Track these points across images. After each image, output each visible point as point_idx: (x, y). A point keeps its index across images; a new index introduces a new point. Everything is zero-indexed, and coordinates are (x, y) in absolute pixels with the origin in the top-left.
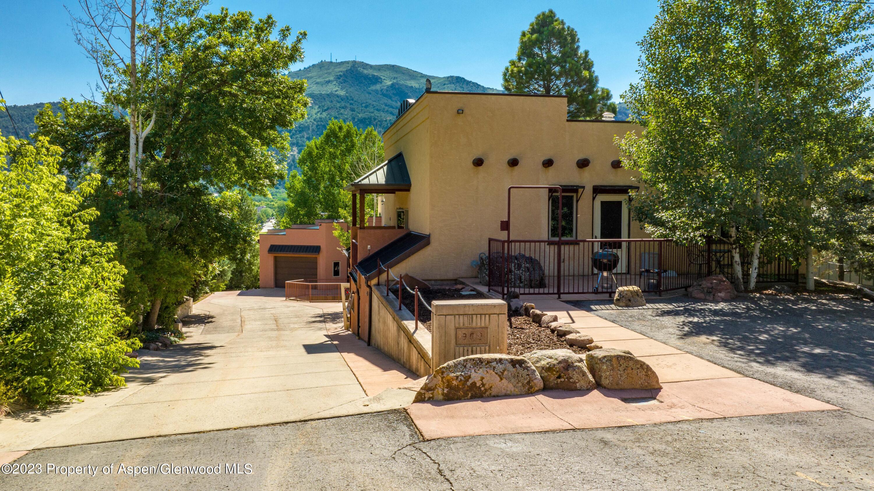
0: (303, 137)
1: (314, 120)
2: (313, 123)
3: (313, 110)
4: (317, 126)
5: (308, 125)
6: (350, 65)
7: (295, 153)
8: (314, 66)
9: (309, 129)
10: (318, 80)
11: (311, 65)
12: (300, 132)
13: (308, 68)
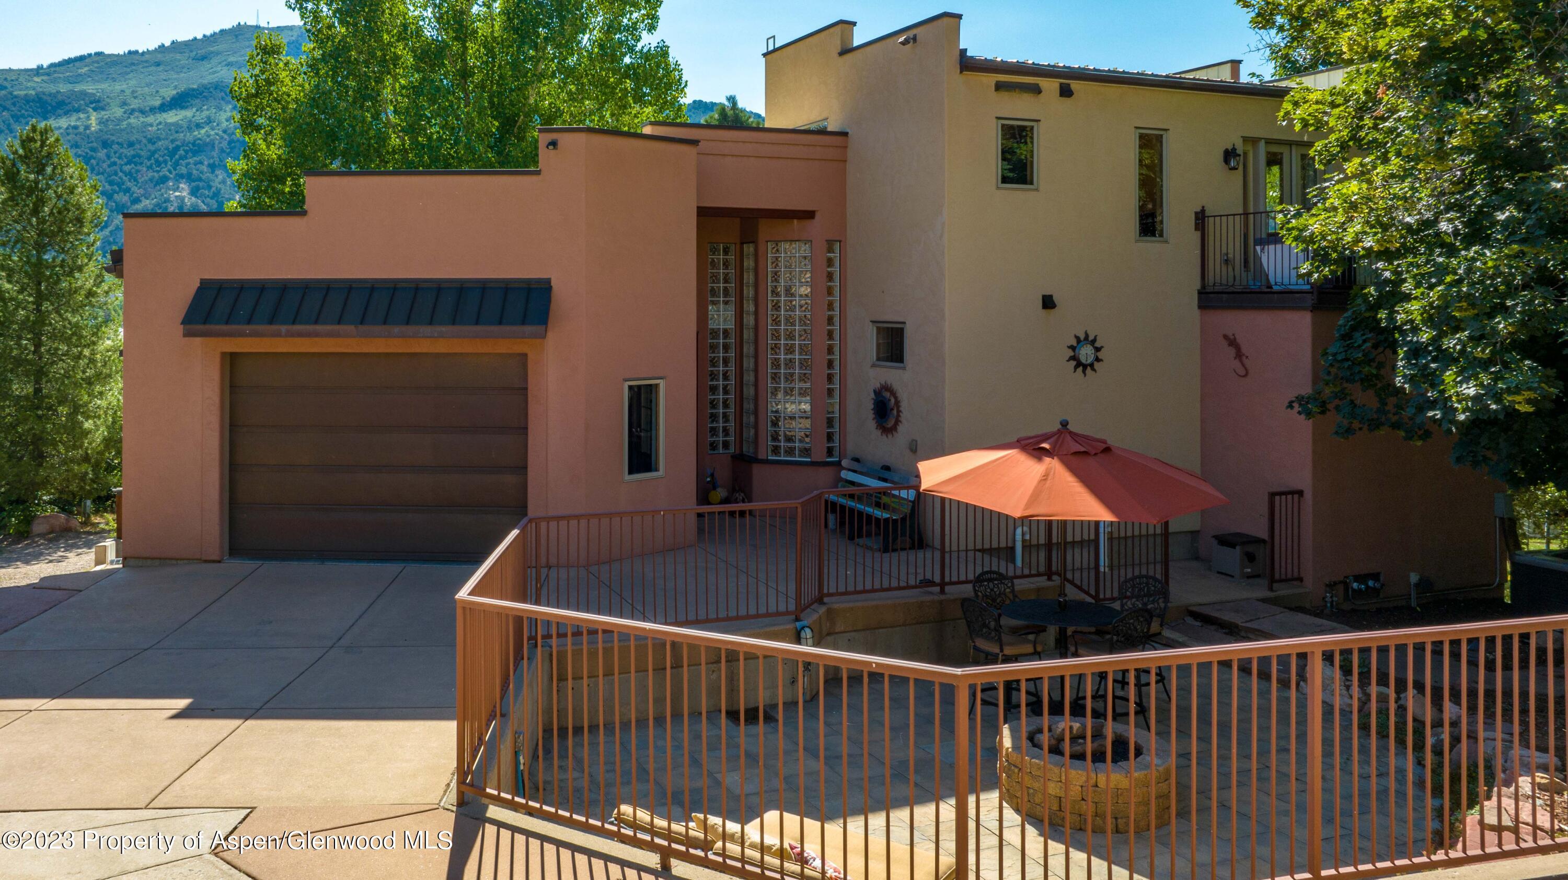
0: (201, 163)
1: (225, 131)
2: (222, 138)
3: (222, 113)
4: (230, 143)
5: (213, 140)
6: (295, 34)
7: (185, 194)
8: (222, 32)
9: (213, 147)
10: (232, 59)
11: (217, 30)
12: (195, 153)
13: (212, 36)
